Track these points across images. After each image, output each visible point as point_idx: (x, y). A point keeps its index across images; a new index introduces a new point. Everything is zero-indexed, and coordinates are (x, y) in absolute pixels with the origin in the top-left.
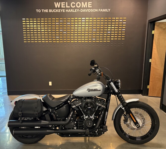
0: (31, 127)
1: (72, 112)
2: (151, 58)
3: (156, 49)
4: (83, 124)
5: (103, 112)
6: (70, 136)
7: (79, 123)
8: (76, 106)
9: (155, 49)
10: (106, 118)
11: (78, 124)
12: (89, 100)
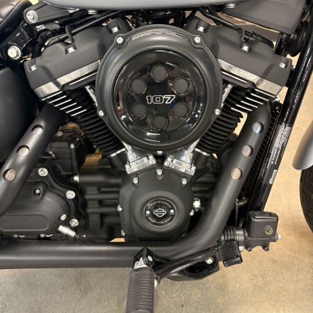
1: (39, 132)
4: (116, 206)
5: (257, 129)
7: (91, 194)
8: (57, 84)
10: (276, 167)
11: (90, 204)
12: (160, 36)
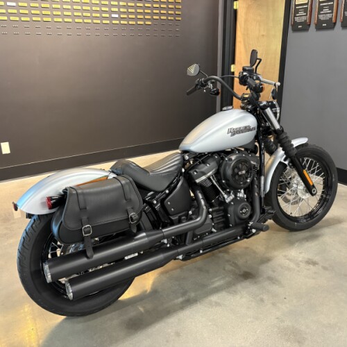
0: (116, 261)
2: (234, 63)
3: (242, 43)
6: (201, 252)
9: (240, 42)
